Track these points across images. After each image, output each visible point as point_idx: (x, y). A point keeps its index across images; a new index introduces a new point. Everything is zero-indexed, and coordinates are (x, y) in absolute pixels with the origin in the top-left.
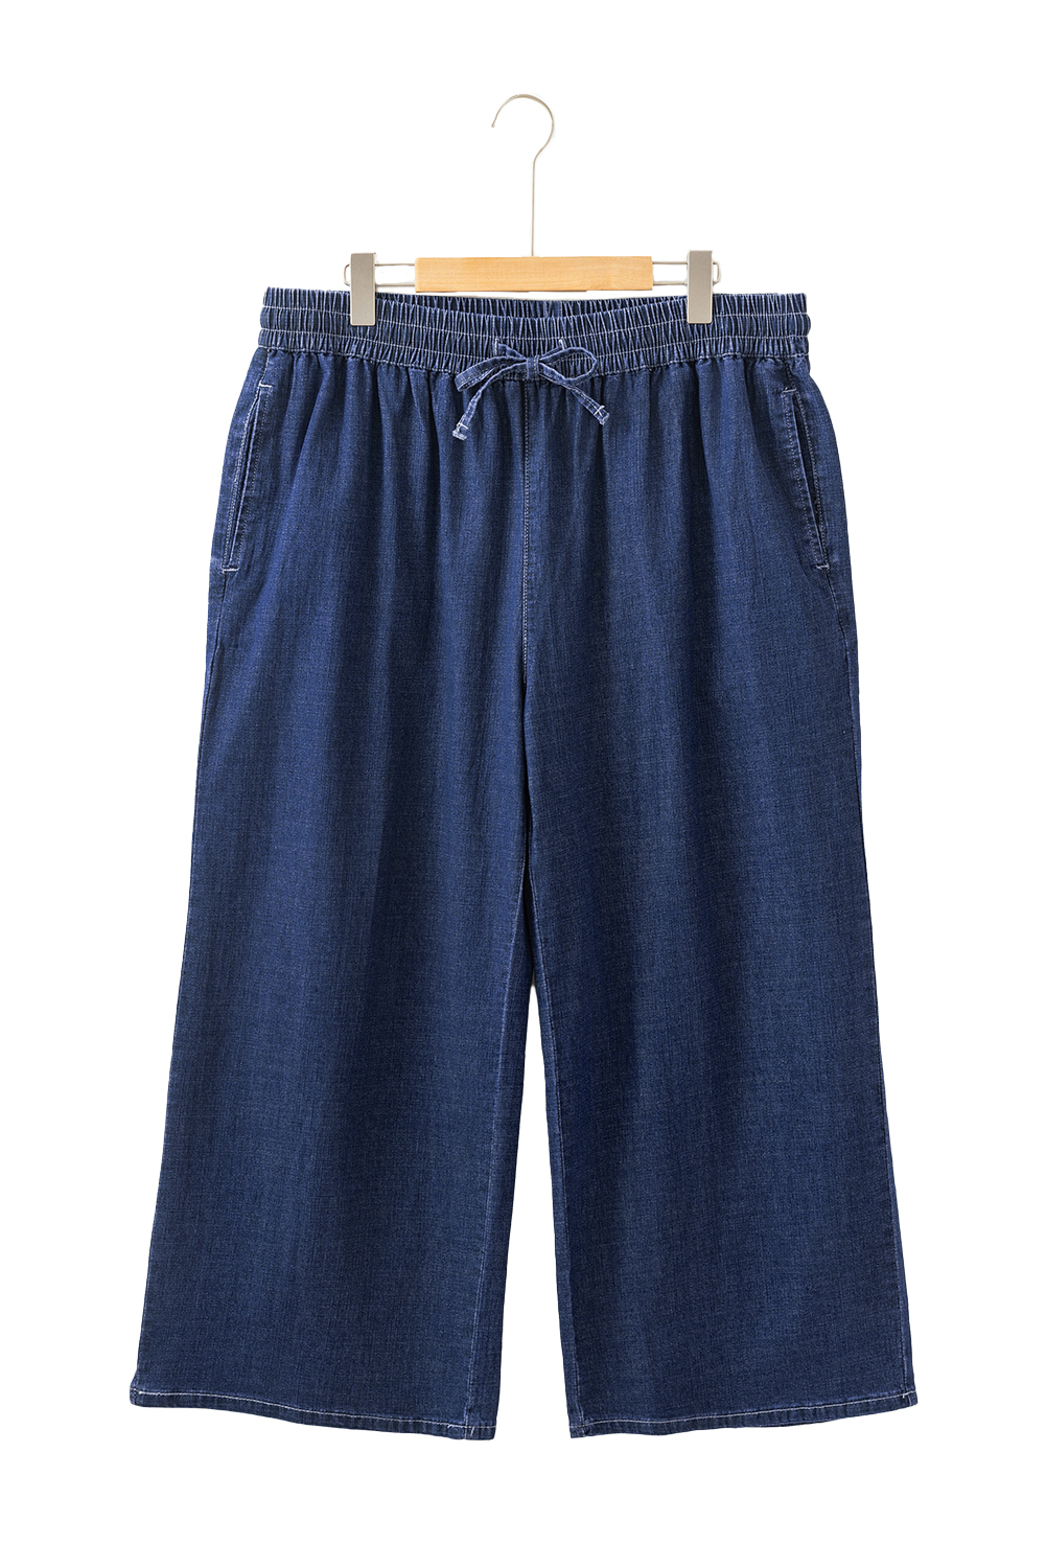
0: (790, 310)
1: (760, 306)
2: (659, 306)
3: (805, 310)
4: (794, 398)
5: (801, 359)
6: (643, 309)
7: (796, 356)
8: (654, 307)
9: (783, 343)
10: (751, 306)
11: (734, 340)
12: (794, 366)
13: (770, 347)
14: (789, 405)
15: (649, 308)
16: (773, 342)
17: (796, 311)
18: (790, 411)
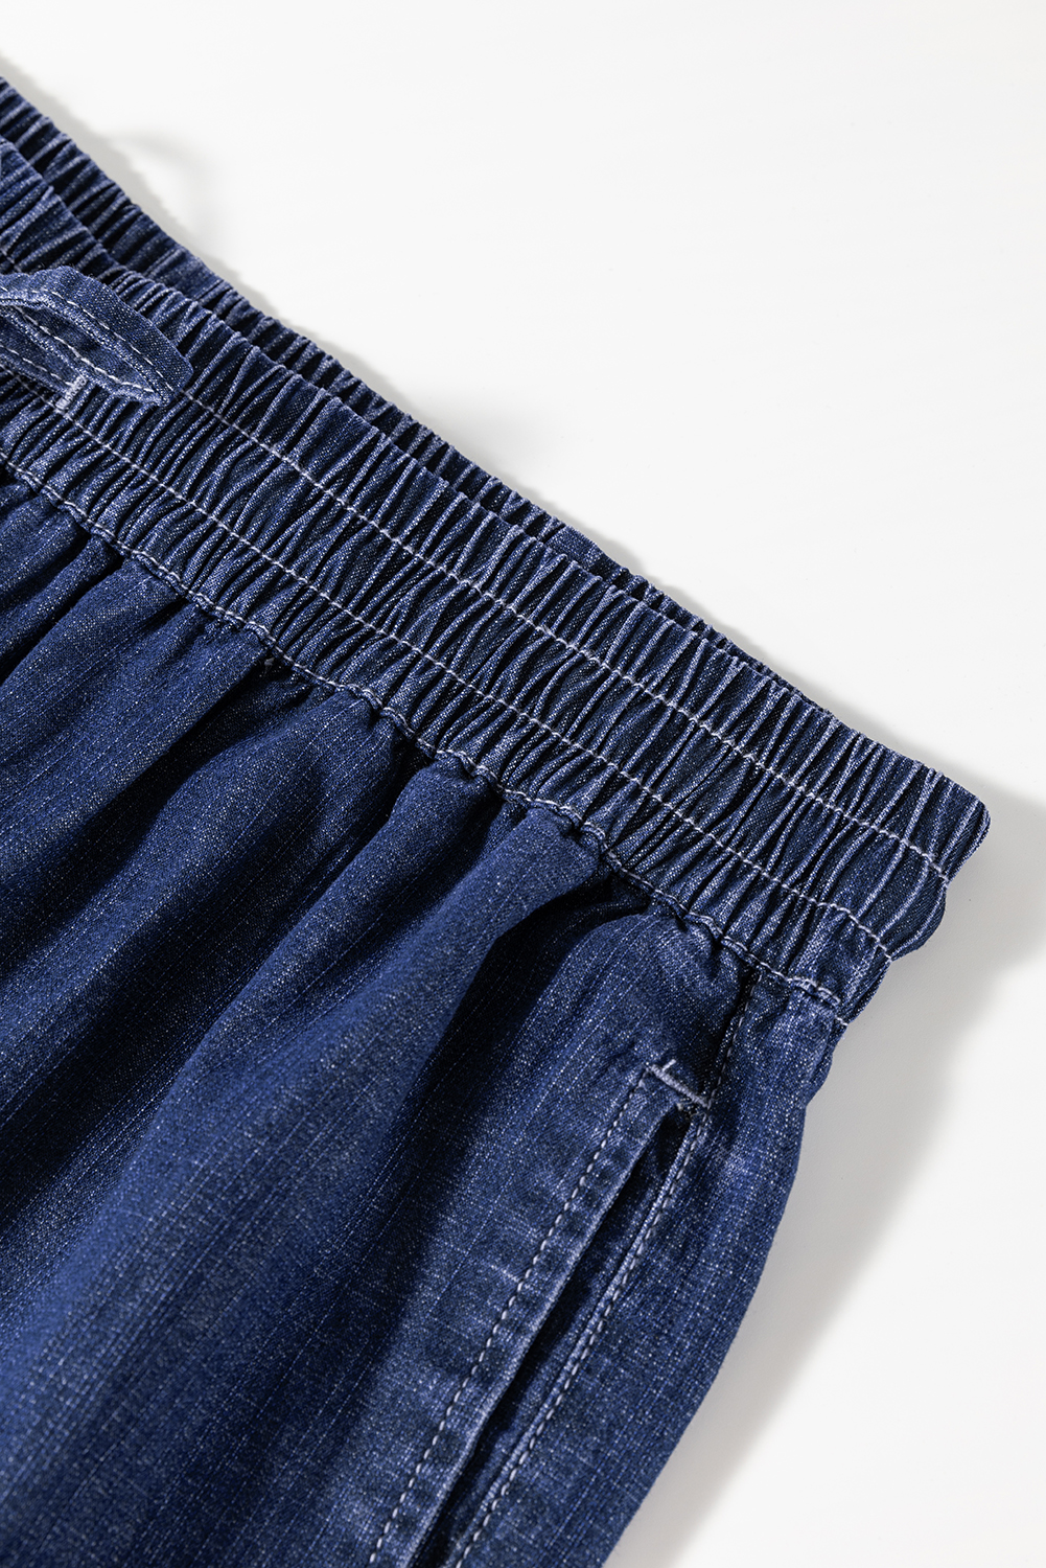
0: (897, 819)
1: (800, 747)
2: (479, 517)
3: (953, 868)
4: (672, 1129)
5: (815, 1011)
6: (427, 486)
7: (807, 983)
8: (463, 508)
9: (788, 915)
10: (767, 727)
11: (615, 783)
12: (771, 1019)
13: (733, 896)
14: (633, 1131)
15: (445, 499)
16: (757, 885)
17: (920, 835)
18: (619, 1156)
